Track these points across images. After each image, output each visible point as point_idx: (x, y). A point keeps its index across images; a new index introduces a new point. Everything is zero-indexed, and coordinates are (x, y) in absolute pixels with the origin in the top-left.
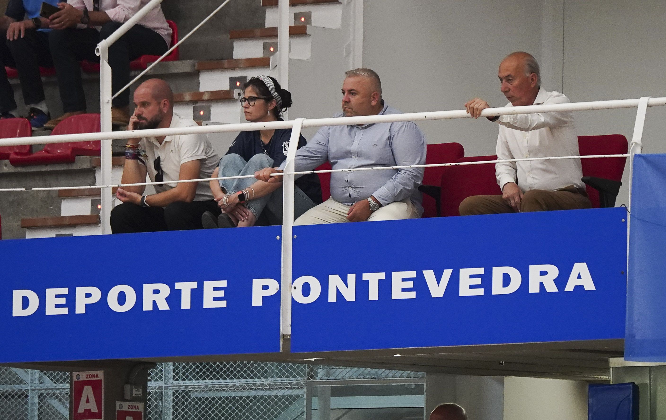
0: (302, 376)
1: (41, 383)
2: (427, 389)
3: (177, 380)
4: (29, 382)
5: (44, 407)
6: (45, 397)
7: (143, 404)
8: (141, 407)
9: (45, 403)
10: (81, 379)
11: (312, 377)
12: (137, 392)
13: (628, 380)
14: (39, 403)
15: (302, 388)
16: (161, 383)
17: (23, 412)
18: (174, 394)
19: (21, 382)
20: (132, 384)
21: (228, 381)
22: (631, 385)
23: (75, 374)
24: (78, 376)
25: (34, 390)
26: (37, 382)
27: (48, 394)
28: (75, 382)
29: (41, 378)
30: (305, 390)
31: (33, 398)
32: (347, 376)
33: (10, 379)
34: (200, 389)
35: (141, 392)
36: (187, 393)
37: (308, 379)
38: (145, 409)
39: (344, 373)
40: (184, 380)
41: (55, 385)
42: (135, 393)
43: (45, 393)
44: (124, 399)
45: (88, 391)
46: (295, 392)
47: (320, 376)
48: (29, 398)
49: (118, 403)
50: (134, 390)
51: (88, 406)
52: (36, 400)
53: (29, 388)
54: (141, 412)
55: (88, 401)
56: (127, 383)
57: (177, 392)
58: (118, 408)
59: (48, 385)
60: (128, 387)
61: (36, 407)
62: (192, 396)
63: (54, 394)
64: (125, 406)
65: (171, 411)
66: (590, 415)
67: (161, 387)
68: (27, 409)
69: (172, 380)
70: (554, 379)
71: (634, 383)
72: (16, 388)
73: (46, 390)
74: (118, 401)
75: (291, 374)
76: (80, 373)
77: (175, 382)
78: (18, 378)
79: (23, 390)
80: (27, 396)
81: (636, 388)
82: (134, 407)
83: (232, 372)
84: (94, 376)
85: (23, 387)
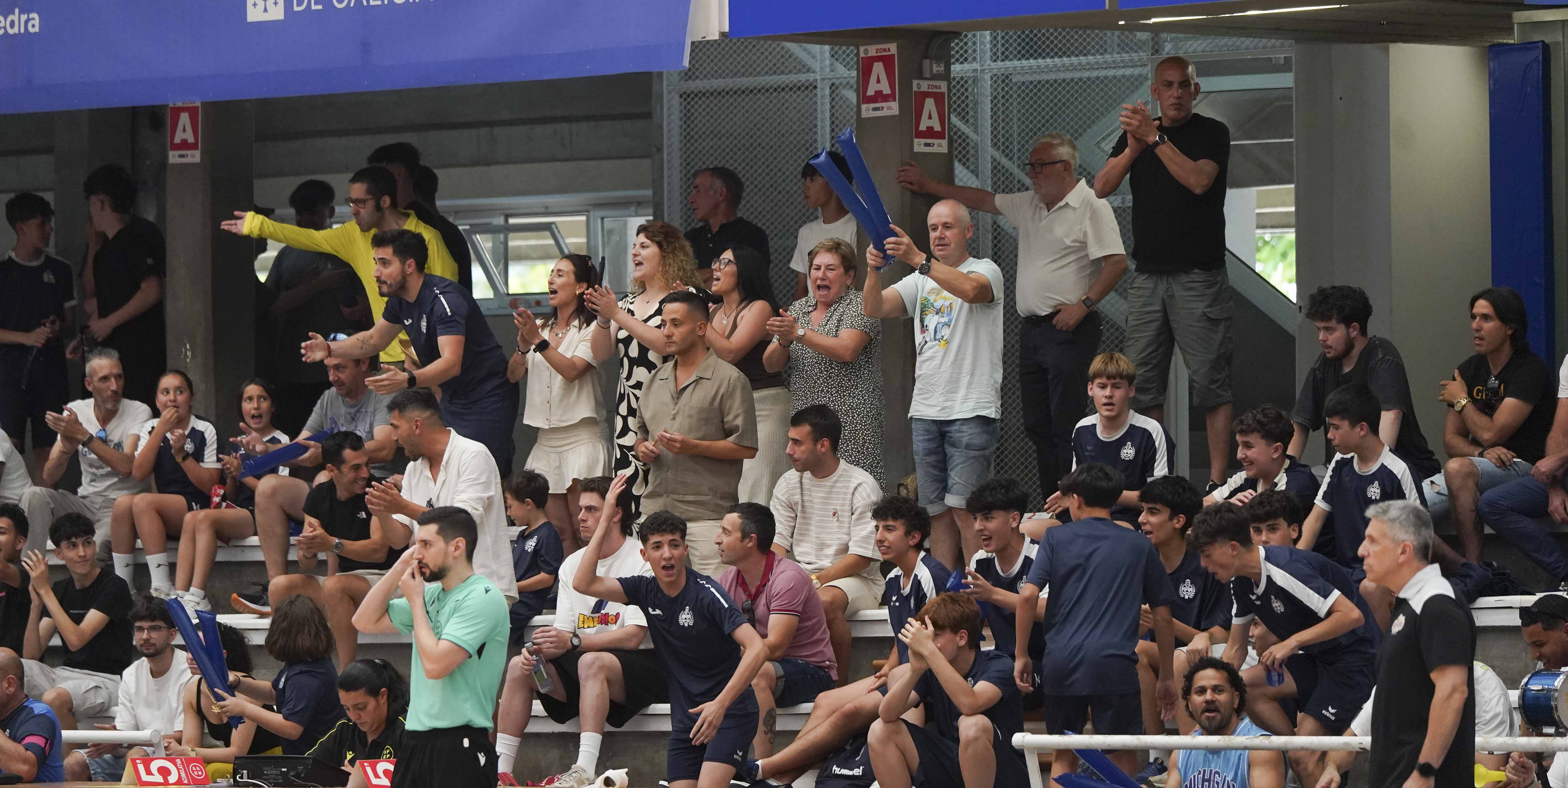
0: (1144, 51)
1: (832, 71)
2: (1296, 62)
3: (995, 61)
4: (818, 69)
5: (837, 99)
6: (837, 88)
7: (946, 83)
8: (943, 86)
9: (837, 95)
10: (869, 55)
11: (1157, 51)
12: (938, 68)
13: (1536, 37)
14: (831, 95)
15: (1145, 65)
16: (976, 66)
17: (811, 106)
18: (992, 78)
19: (808, 70)
20: (931, 59)
21: (1056, 60)
22: (1540, 44)
23: (862, 49)
24: (866, 51)
25: (823, 79)
26: (828, 70)
27: (841, 84)
28: (863, 58)
29: (832, 65)
30: (1149, 67)
31: (822, 89)
32: (1200, 49)
33: (795, 67)
34: (1023, 71)
35: (942, 69)
36: (1007, 77)
37: (1153, 54)
38: (949, 90)
39: (1195, 45)
40: (1003, 60)
41: (848, 72)
42: (935, 69)
43: (837, 83)
44: (921, 77)
45: (878, 68)
46: (1137, 71)
47: (1167, 49)
48: (818, 89)
49: (915, 82)
50: (934, 66)
51: (878, 87)
52: (827, 91)
53: (818, 77)
54: (944, 93)
55: (878, 81)
56: (926, 58)
57: (995, 75)
58: (915, 89)
59: (841, 73)
60: (926, 62)
61: (827, 100)
62: (1014, 80)
63: (848, 83)
64: (924, 86)
65: (989, 98)
66: (1491, 82)
67: (976, 70)
68: (816, 103)
69: (989, 62)
70: (1450, 45)
71: (1543, 42)
72: (803, 77)
73: (839, 78)
74: (915, 79)
75: (1131, 49)
76: (869, 47)
77: (992, 64)
78: (804, 66)
79: (811, 80)
80: (815, 87)
81: (1546, 47)
82: (936, 87)
83: (1060, 49)
84: (885, 50)
85: (811, 77)
